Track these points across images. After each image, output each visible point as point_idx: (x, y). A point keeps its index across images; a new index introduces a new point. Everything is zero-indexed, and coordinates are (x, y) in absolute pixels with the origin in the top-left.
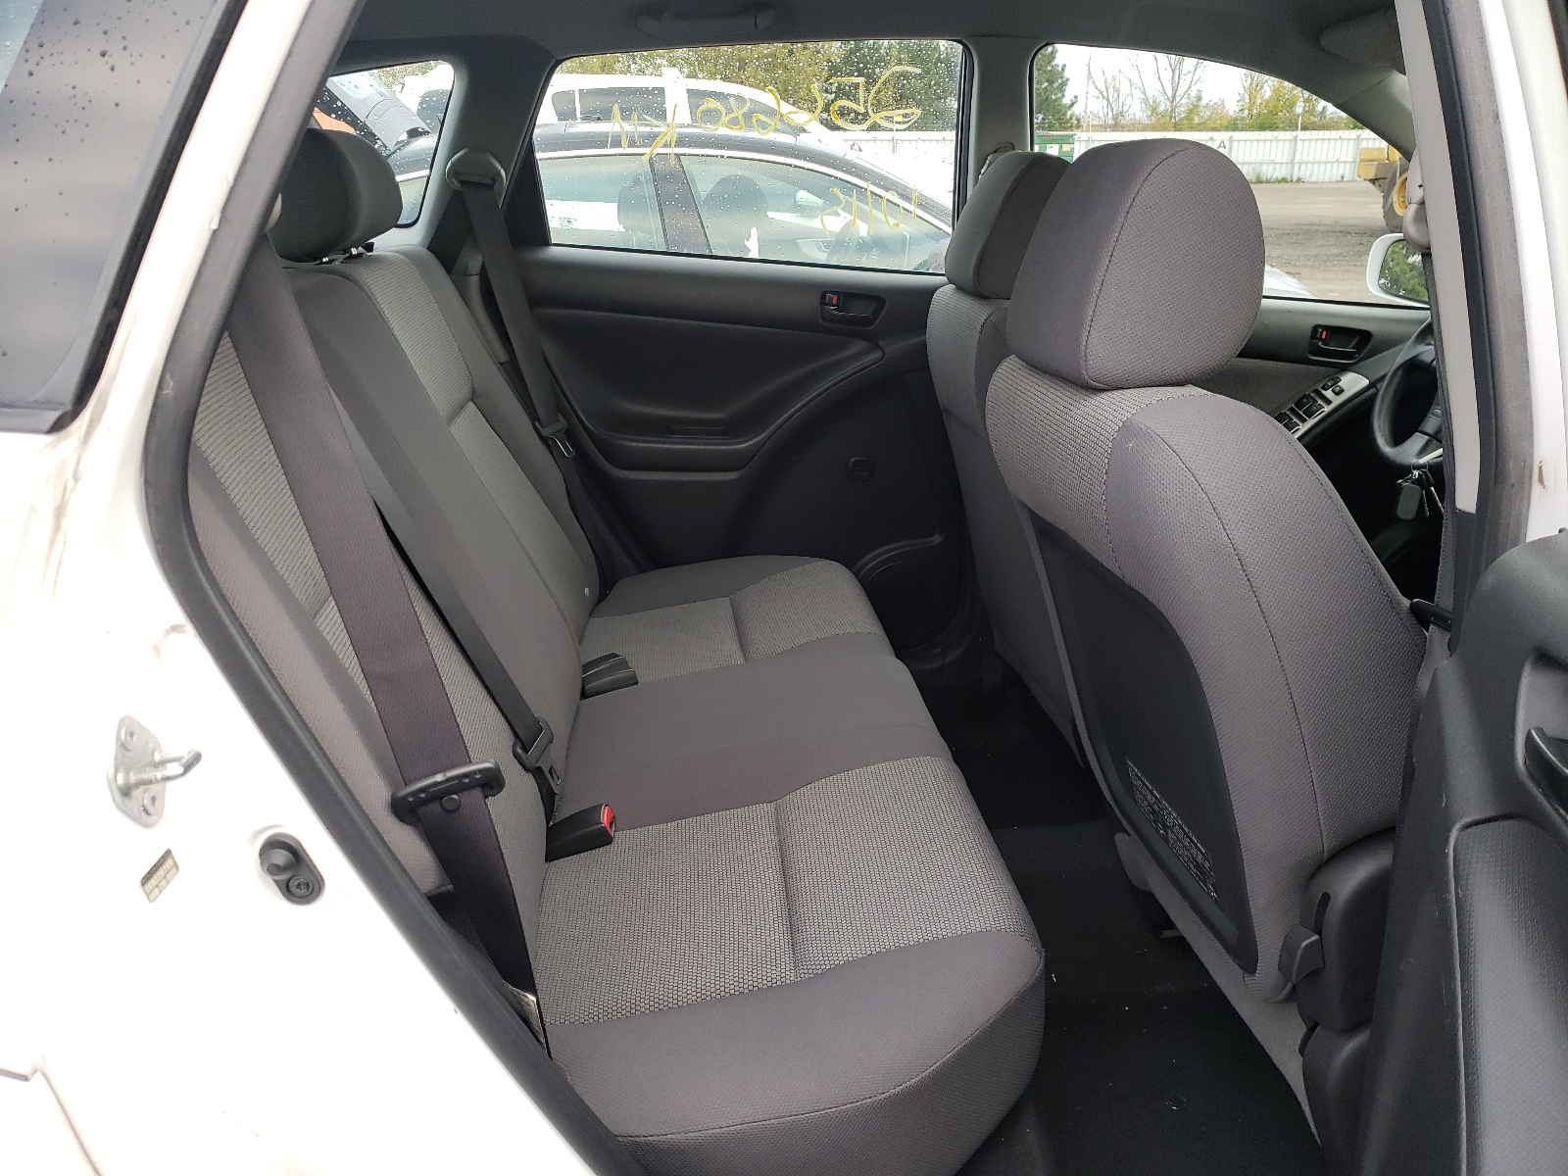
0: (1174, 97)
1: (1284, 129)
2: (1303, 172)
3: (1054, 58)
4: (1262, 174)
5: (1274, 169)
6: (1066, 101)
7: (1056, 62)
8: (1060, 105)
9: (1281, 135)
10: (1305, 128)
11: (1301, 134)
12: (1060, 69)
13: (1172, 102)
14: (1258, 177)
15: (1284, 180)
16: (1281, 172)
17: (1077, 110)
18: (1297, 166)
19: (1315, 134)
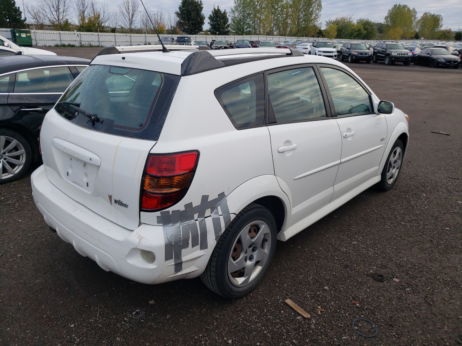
0: (59, 20)
1: (94, 32)
2: (103, 44)
3: (15, 5)
4: (91, 44)
5: (95, 43)
6: (23, 19)
7: (16, 6)
8: (21, 20)
9: (94, 33)
10: (100, 32)
11: (100, 33)
12: (18, 8)
13: (58, 22)
14: (90, 45)
15: (98, 46)
16: (97, 44)
17: (27, 22)
18: (100, 42)
19: (103, 34)
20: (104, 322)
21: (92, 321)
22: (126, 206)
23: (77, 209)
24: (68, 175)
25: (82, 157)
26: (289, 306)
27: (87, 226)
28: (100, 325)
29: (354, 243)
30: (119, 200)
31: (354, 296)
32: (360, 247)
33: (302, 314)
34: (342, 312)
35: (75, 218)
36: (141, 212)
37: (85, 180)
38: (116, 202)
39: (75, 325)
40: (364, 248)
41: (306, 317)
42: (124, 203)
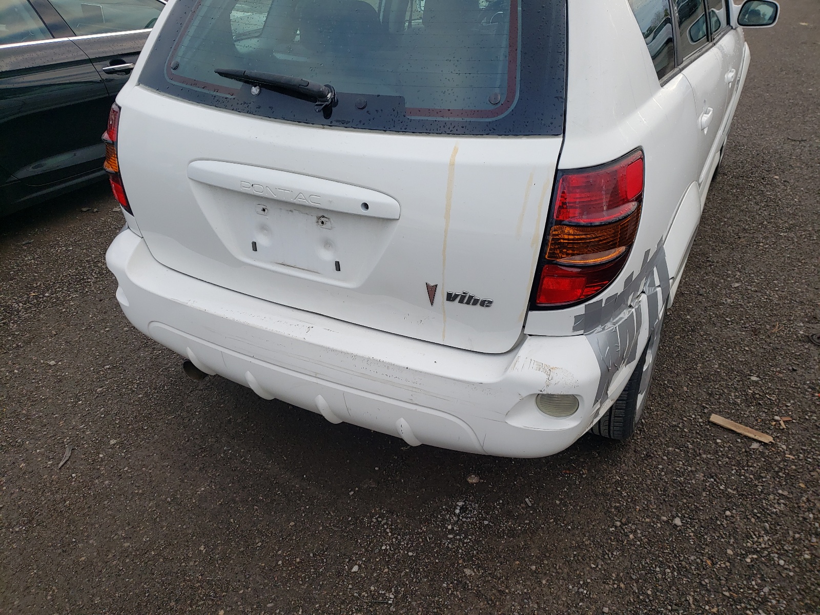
20: (412, 544)
21: (386, 550)
22: (486, 303)
23: (311, 326)
24: (255, 249)
25: (330, 202)
26: (722, 427)
27: (369, 361)
28: (410, 554)
29: (736, 286)
30: (464, 293)
31: (810, 383)
32: (749, 291)
33: (756, 438)
34: (813, 417)
35: (322, 347)
36: (529, 312)
37: (328, 257)
38: (450, 297)
39: (360, 566)
40: (757, 291)
41: (766, 441)
42: (481, 297)
